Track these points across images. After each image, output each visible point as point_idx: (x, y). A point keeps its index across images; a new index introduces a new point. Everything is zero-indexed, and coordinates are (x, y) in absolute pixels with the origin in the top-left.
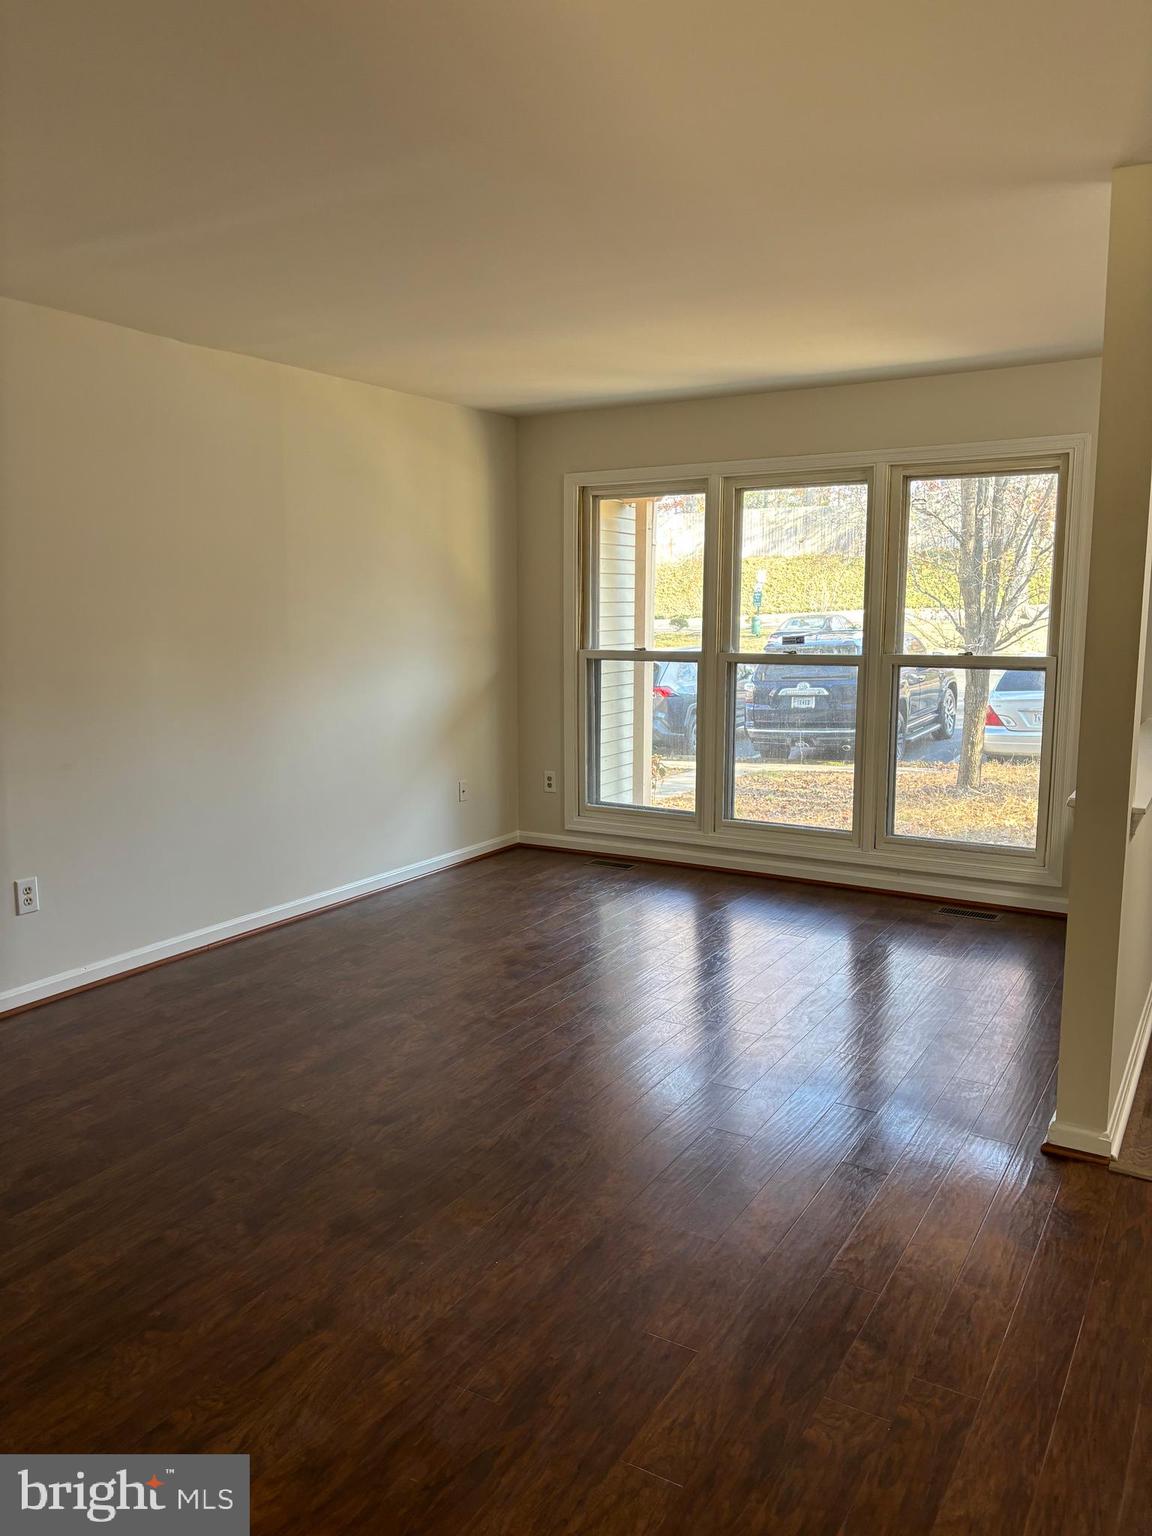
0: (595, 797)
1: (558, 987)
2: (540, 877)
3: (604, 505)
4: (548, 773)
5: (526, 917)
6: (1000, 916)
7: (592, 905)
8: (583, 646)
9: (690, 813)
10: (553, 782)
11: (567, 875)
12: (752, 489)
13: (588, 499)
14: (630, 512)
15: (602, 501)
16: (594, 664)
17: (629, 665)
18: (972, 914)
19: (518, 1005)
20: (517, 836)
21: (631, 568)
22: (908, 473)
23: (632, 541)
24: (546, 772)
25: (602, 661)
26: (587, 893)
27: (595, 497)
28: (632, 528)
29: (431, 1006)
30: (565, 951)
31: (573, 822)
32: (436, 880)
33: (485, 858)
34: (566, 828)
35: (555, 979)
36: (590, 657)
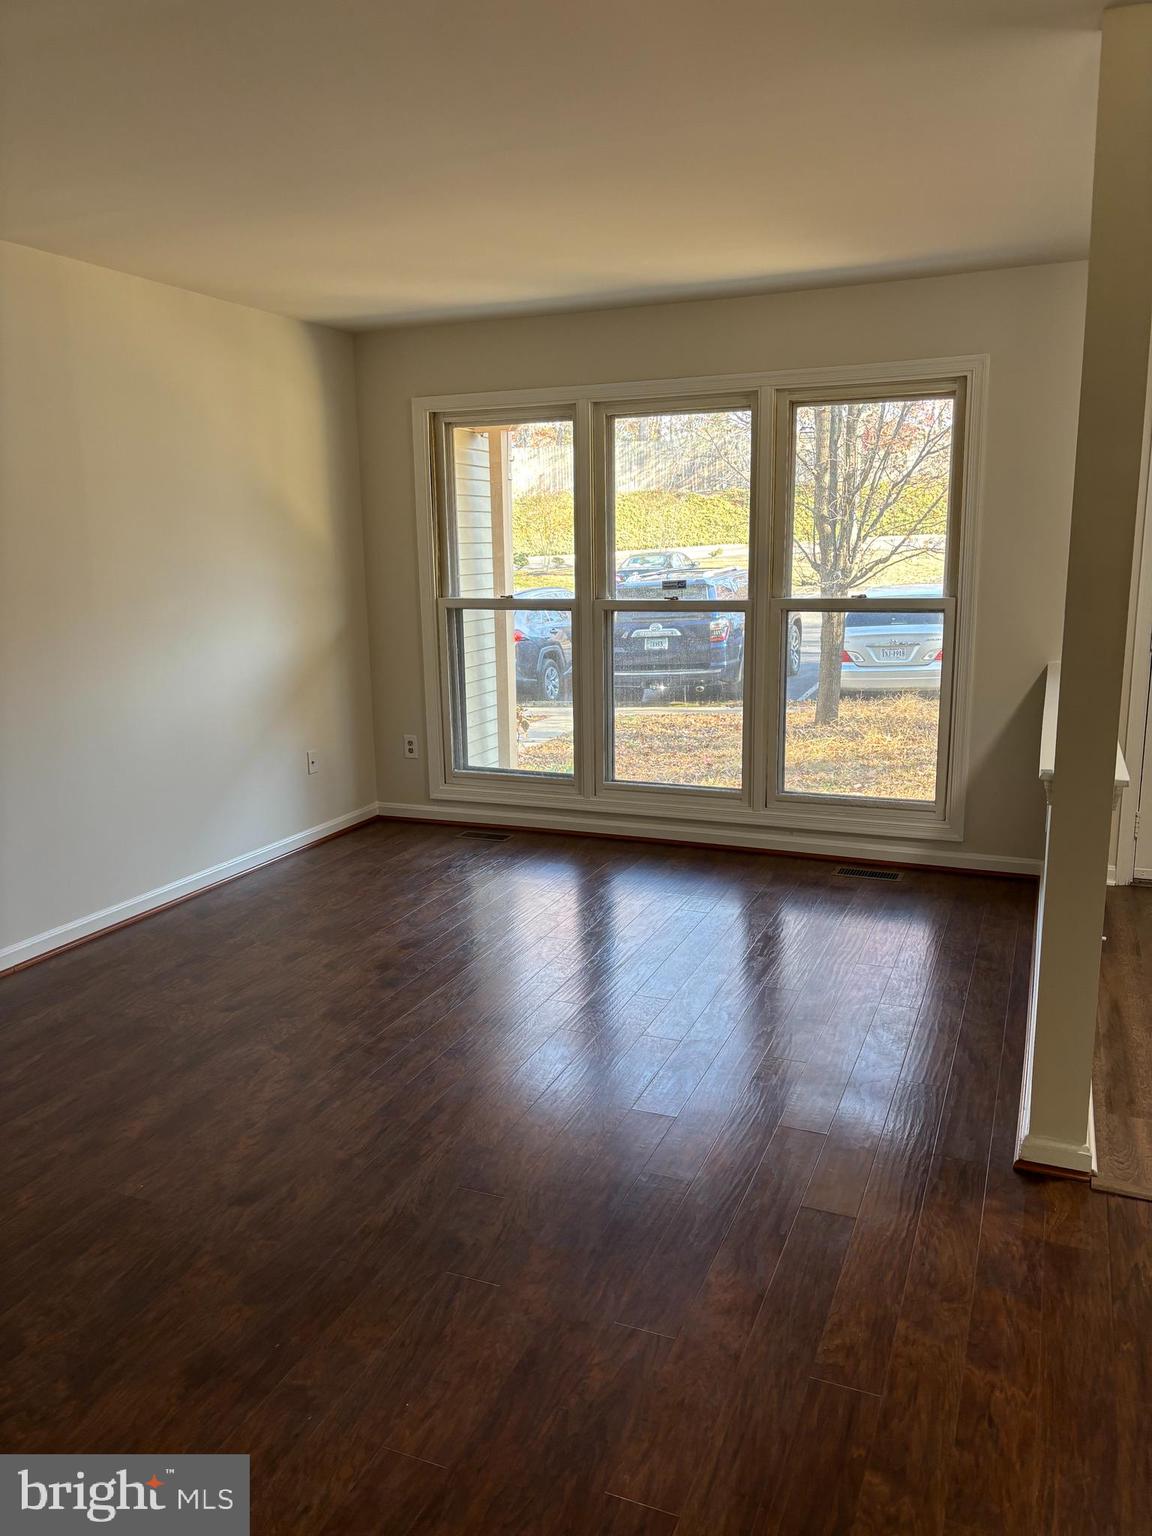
0: (462, 762)
1: (441, 995)
2: (407, 856)
3: (458, 433)
4: (408, 737)
5: (395, 907)
6: (901, 874)
7: (467, 889)
8: (442, 593)
9: (569, 776)
10: (415, 747)
11: (437, 852)
12: (625, 416)
13: (439, 426)
14: (483, 442)
15: (455, 429)
16: (455, 613)
17: (490, 613)
18: (872, 874)
19: (398, 1022)
20: (375, 808)
21: (487, 505)
22: (795, 397)
23: (486, 474)
24: (405, 736)
25: (464, 610)
26: (461, 872)
27: (448, 425)
28: (485, 460)
29: (294, 1031)
30: (445, 948)
31: (440, 791)
32: (286, 866)
33: (340, 836)
34: (431, 797)
35: (437, 986)
36: (450, 606)
